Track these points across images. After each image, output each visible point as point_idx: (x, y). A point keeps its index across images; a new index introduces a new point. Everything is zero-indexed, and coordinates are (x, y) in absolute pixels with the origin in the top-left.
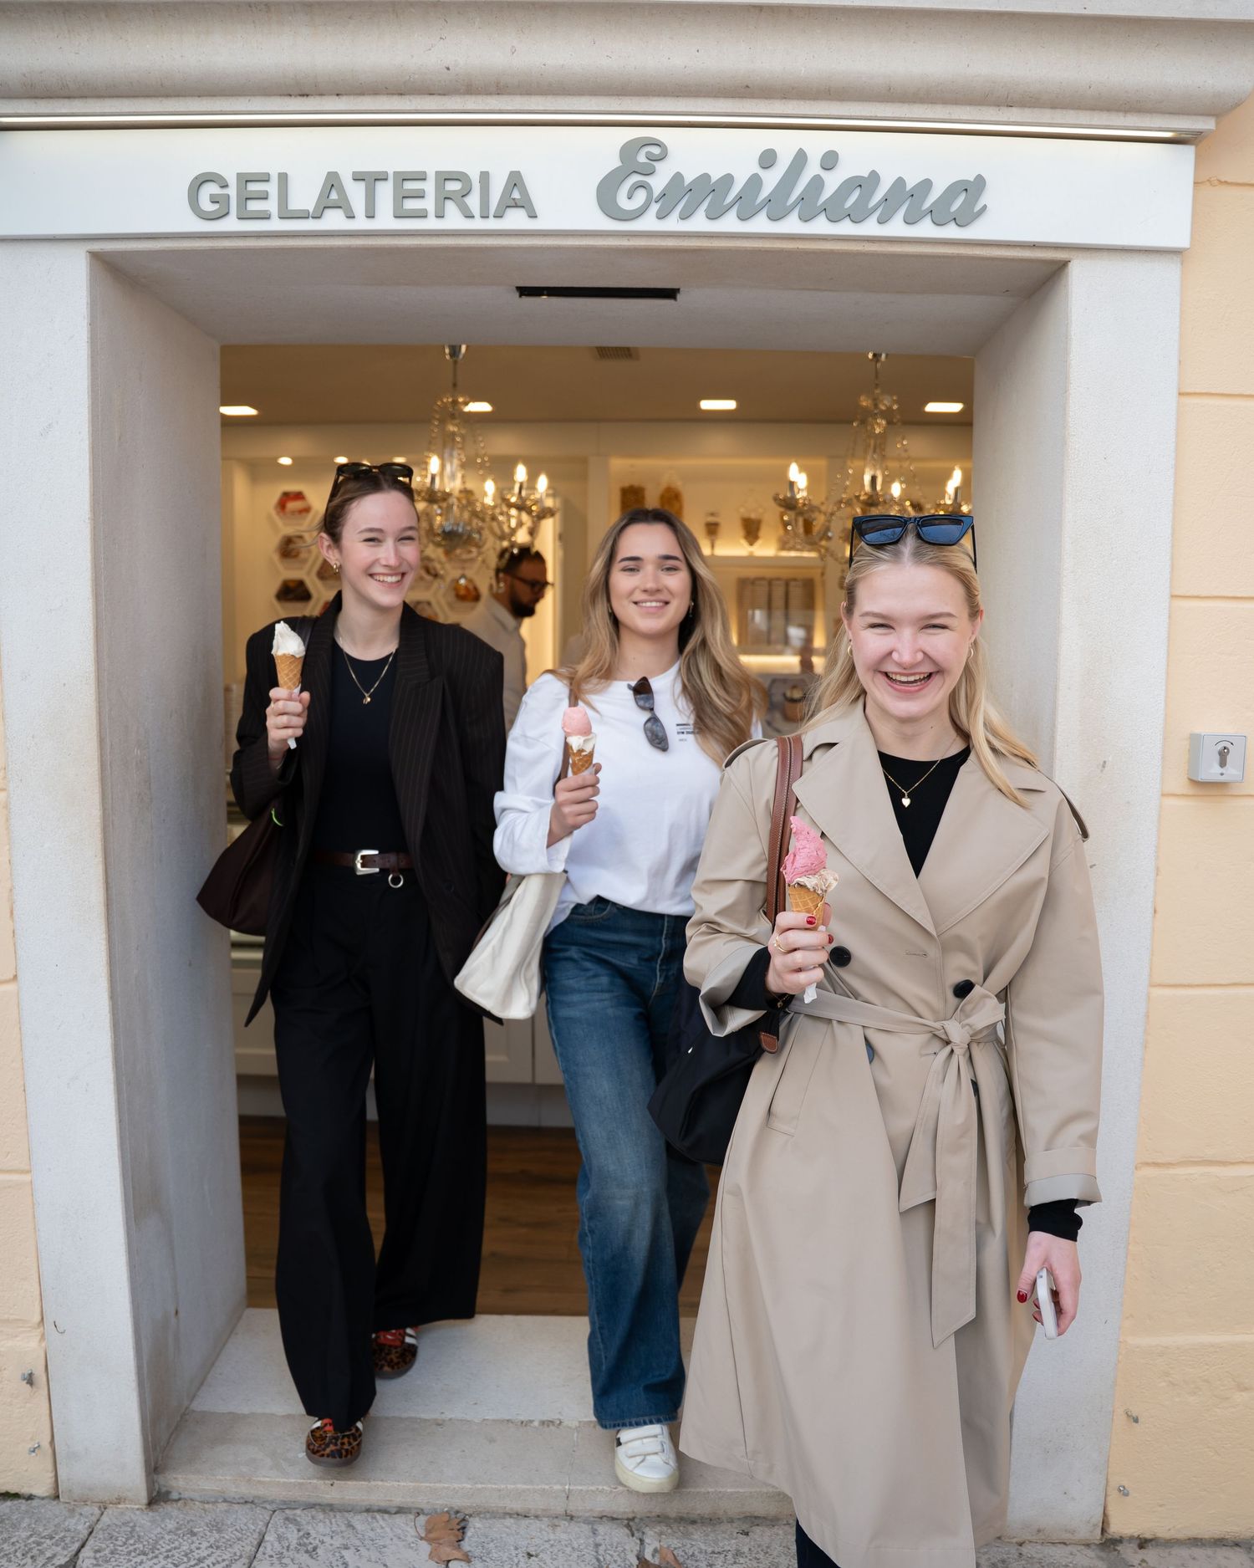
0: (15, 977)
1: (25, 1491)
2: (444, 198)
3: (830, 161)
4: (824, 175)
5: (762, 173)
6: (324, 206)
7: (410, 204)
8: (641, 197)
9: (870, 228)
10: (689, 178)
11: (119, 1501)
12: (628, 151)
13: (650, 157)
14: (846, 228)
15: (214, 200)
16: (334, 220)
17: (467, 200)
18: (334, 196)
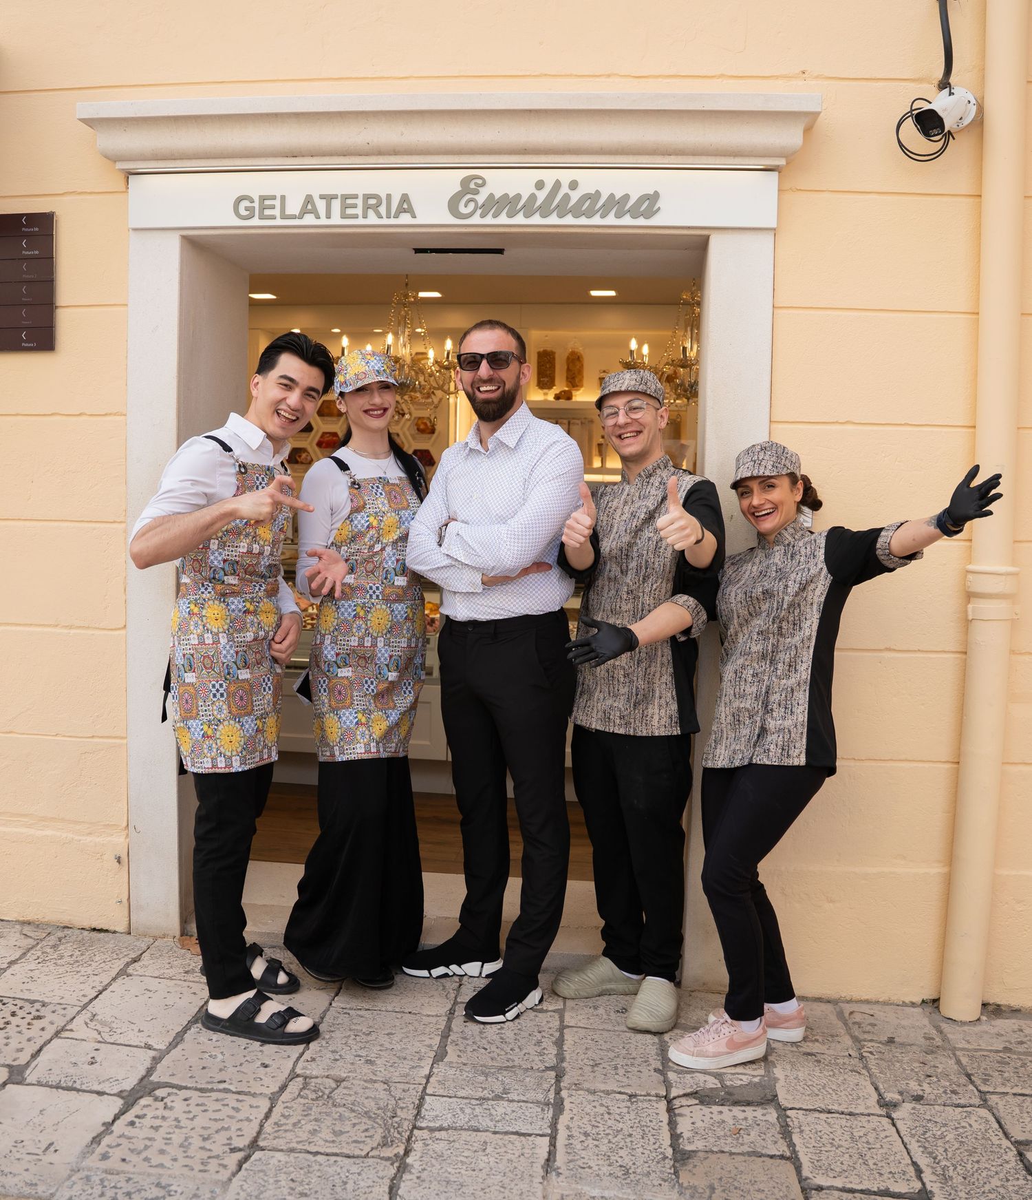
0: (125, 626)
1: (112, 928)
2: (367, 208)
3: (574, 185)
4: (571, 193)
5: (537, 193)
6: (304, 212)
7: (349, 211)
8: (471, 206)
9: (596, 220)
10: (497, 196)
11: (164, 936)
12: (465, 182)
13: (476, 184)
14: (583, 221)
15: (247, 209)
16: (309, 220)
17: (379, 209)
18: (309, 207)
